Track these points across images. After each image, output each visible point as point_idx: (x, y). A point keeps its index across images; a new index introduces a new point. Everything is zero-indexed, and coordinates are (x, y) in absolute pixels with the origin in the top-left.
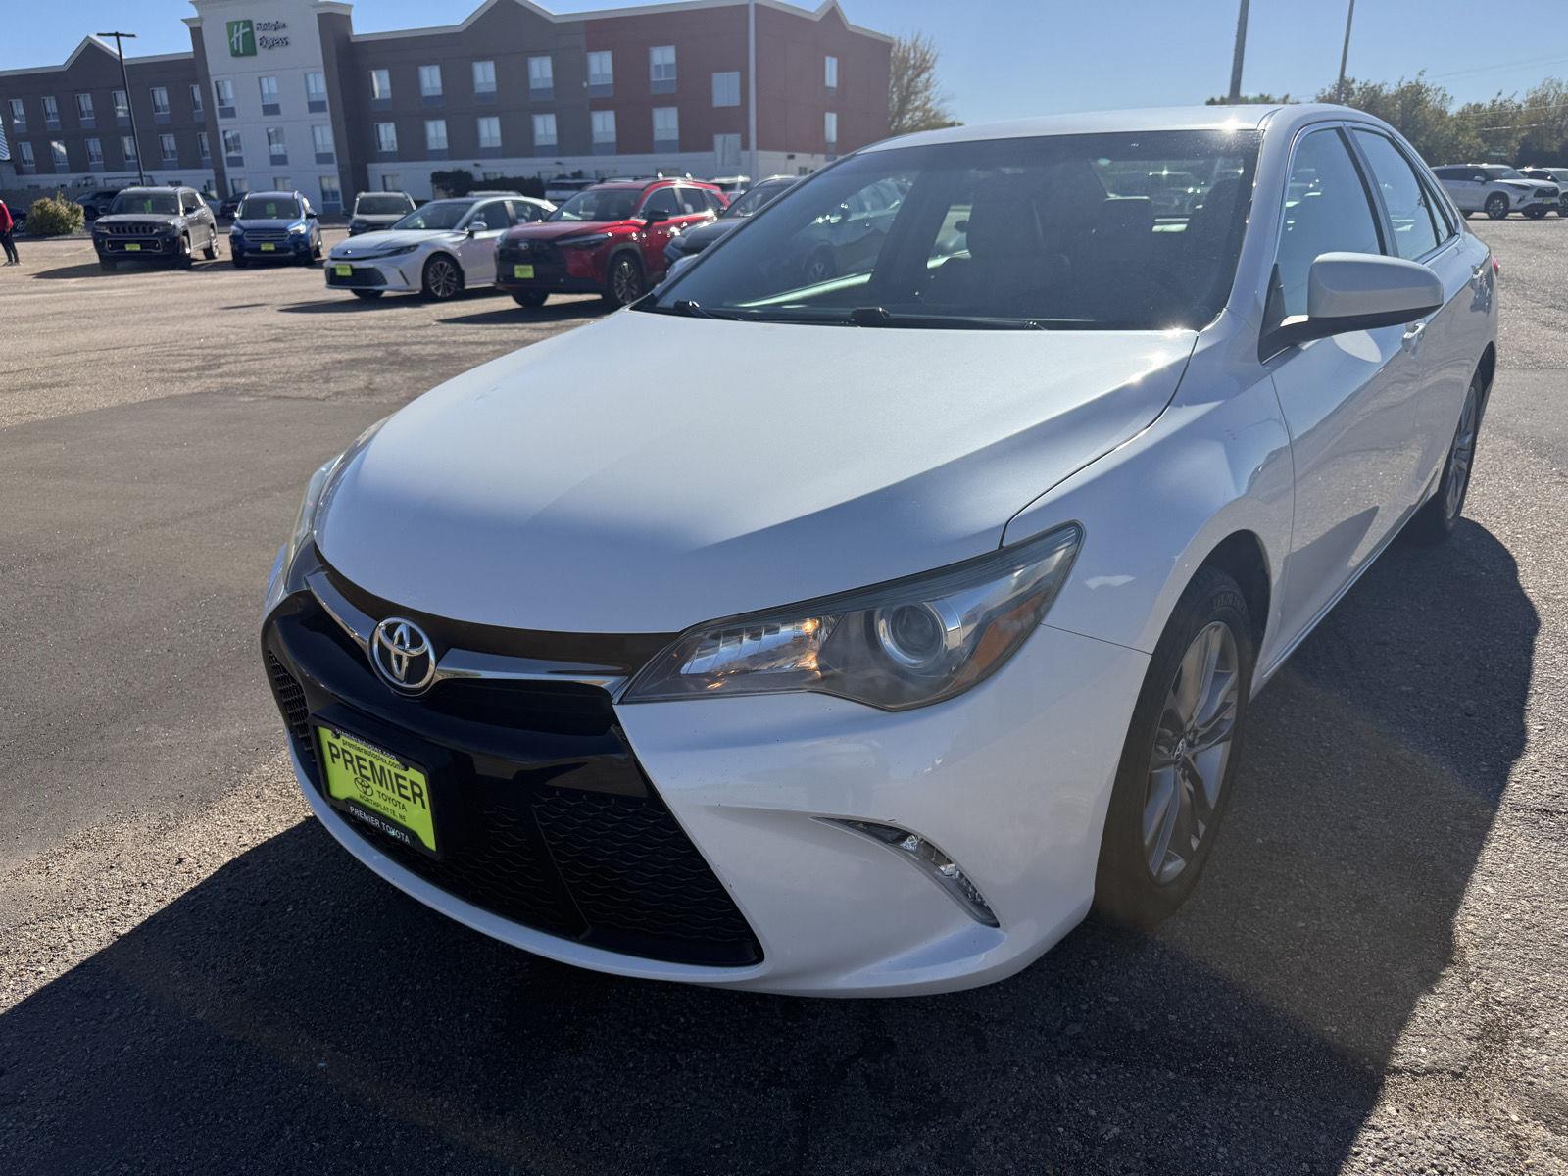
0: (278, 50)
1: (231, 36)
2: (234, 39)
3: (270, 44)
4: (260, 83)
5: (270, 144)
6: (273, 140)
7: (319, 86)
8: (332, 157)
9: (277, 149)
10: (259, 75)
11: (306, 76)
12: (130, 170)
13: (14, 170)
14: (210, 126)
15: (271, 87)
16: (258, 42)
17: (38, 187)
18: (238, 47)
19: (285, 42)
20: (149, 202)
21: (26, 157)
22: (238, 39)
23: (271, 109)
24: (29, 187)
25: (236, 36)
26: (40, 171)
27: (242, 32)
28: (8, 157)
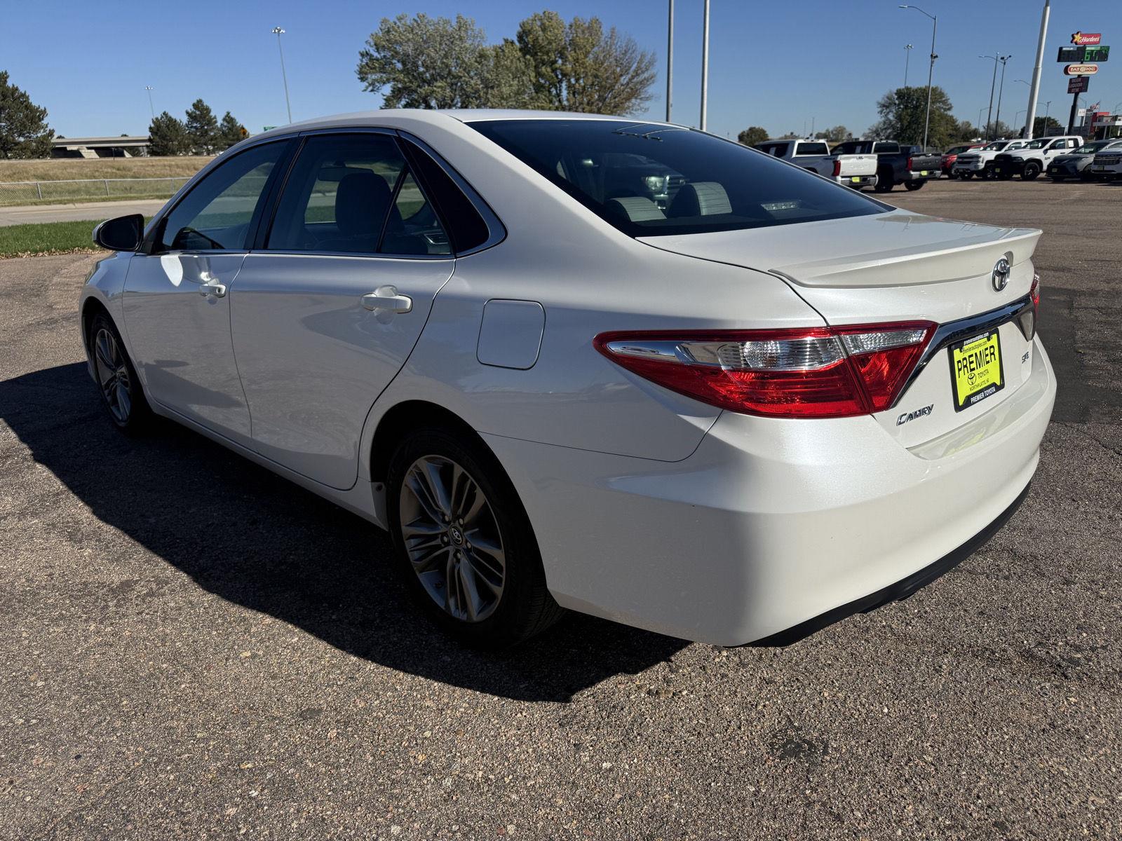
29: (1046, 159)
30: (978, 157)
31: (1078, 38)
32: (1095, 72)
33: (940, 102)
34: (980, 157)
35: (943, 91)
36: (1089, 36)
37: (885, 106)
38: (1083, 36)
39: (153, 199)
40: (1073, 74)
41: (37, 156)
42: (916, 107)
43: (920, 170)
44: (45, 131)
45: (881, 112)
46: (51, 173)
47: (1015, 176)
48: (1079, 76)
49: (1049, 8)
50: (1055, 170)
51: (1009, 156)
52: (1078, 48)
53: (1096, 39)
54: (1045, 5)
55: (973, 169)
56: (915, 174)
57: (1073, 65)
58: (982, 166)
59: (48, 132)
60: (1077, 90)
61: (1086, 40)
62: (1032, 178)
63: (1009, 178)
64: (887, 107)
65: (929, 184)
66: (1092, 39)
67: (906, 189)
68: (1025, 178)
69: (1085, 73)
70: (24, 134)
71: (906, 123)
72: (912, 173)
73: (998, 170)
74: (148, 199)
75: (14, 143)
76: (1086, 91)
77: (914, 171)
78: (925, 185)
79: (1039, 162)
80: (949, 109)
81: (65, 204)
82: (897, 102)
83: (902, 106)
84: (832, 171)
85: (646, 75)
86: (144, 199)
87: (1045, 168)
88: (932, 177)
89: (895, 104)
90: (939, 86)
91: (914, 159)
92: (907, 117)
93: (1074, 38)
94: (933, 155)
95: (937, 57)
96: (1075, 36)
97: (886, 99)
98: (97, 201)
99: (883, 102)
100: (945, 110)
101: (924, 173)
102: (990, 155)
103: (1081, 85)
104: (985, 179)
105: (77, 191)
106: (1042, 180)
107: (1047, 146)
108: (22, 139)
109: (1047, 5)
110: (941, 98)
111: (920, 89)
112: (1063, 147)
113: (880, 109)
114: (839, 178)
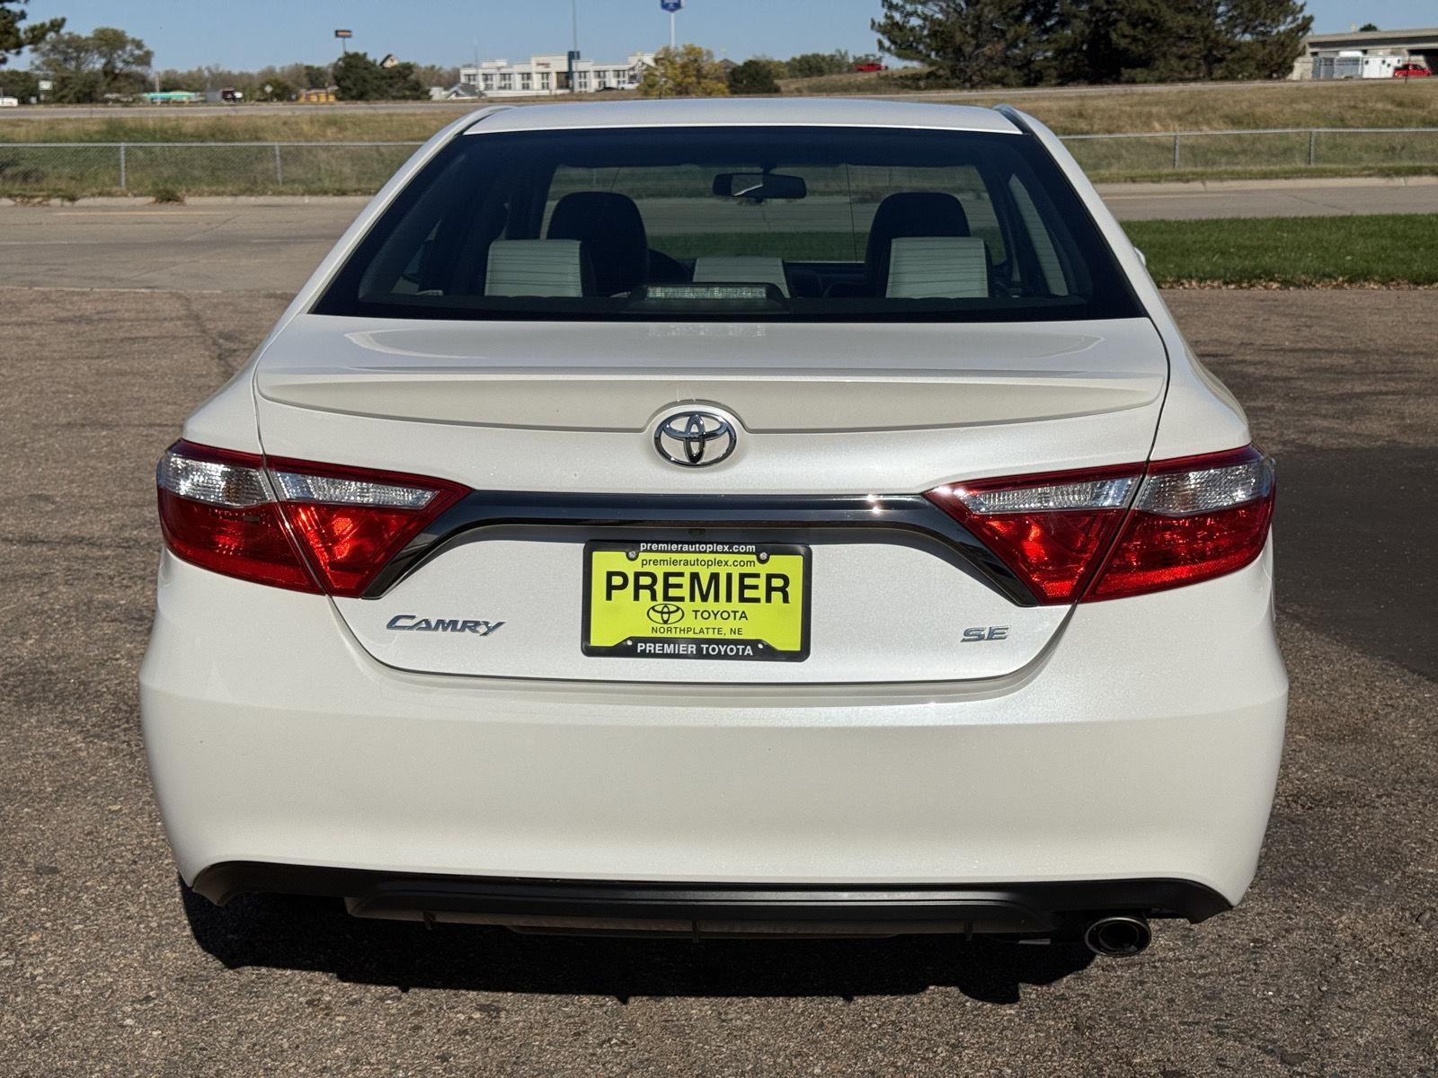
39: (1370, 176)
41: (1267, 73)
44: (1295, 20)
46: (1259, 111)
59: (1300, 21)
70: (1255, 27)
74: (1357, 176)
75: (1229, 47)
81: (1188, 181)
86: (1350, 176)
98: (1252, 176)
105: (1287, 152)
108: (1248, 37)
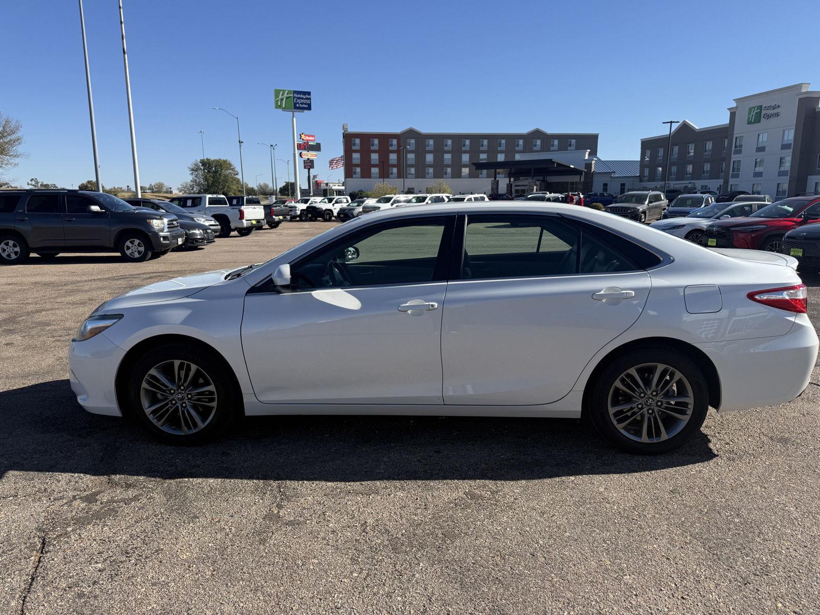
0: (772, 120)
1: (749, 114)
2: (751, 116)
3: (768, 117)
4: (759, 136)
5: (755, 167)
6: (758, 165)
7: (790, 136)
8: (788, 173)
9: (758, 169)
10: (759, 132)
11: (784, 131)
12: (686, 180)
13: (639, 180)
14: (727, 159)
15: (764, 138)
16: (762, 116)
17: (646, 187)
18: (752, 119)
19: (777, 115)
20: (635, 198)
21: (645, 175)
22: (752, 116)
23: (761, 149)
24: (643, 187)
25: (752, 114)
26: (649, 181)
27: (755, 111)
28: (638, 175)
29: (335, 209)
30: (295, 207)
31: (303, 136)
32: (316, 158)
33: (230, 169)
34: (297, 207)
35: (231, 162)
36: (309, 136)
37: (194, 170)
38: (306, 135)
40: (305, 158)
42: (216, 172)
43: (278, 216)
45: (192, 174)
47: (318, 219)
48: (308, 159)
49: (294, 119)
50: (342, 216)
51: (315, 207)
52: (304, 142)
53: (313, 138)
54: (292, 117)
55: (294, 214)
56: (276, 218)
57: (304, 152)
58: (298, 213)
60: (309, 167)
61: (307, 138)
62: (330, 220)
63: (315, 220)
64: (196, 171)
65: (283, 223)
66: (311, 138)
67: (269, 227)
68: (326, 220)
69: (311, 158)
71: (210, 182)
72: (274, 217)
73: (310, 215)
76: (313, 168)
77: (276, 216)
78: (280, 225)
79: (331, 210)
80: (237, 174)
82: (202, 168)
83: (206, 171)
84: (239, 216)
85: (13, 137)
87: (335, 214)
88: (285, 220)
89: (201, 169)
90: (228, 159)
91: (274, 208)
92: (211, 178)
93: (301, 137)
94: (284, 206)
95: (242, 142)
96: (302, 135)
97: (194, 166)
99: (192, 167)
100: (235, 175)
101: (281, 217)
102: (303, 206)
103: (310, 164)
104: (301, 220)
106: (334, 221)
107: (334, 202)
109: (293, 117)
110: (231, 166)
111: (216, 160)
112: (341, 202)
113: (191, 172)
114: (244, 221)
